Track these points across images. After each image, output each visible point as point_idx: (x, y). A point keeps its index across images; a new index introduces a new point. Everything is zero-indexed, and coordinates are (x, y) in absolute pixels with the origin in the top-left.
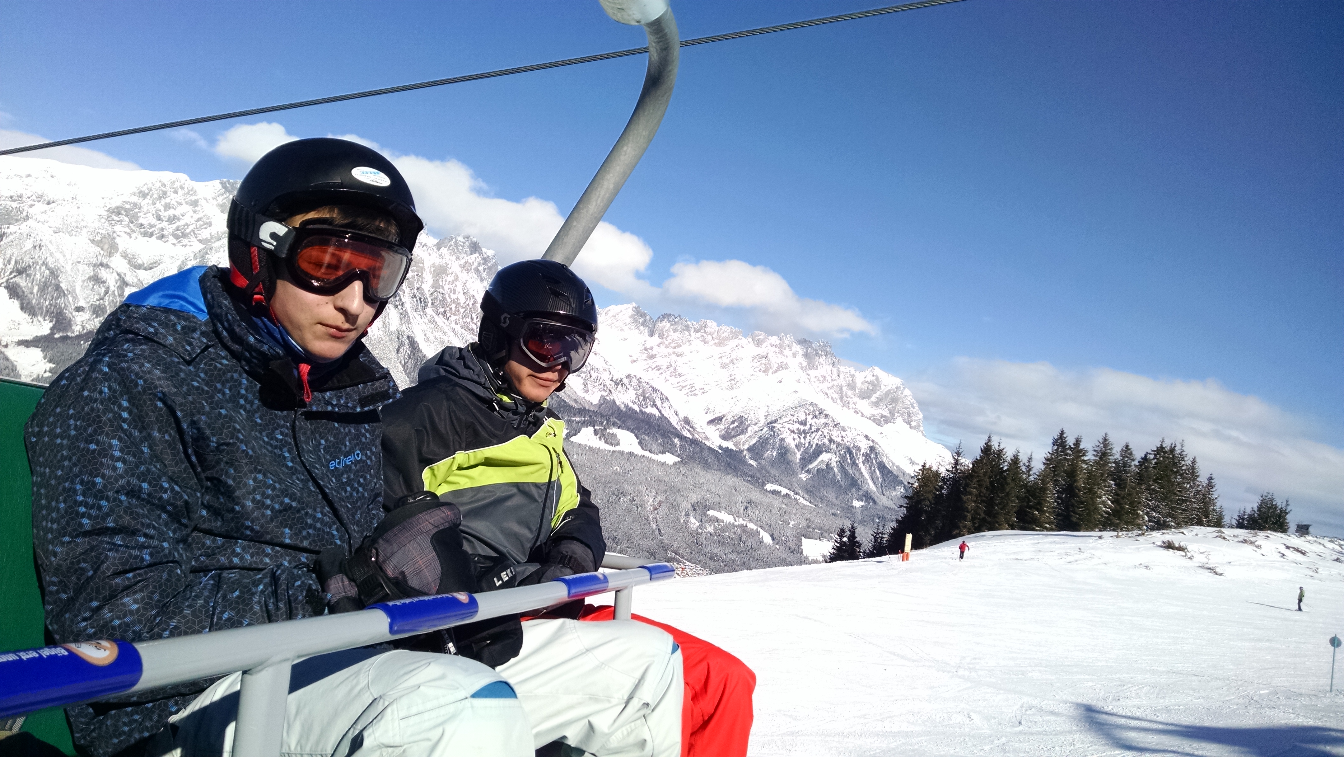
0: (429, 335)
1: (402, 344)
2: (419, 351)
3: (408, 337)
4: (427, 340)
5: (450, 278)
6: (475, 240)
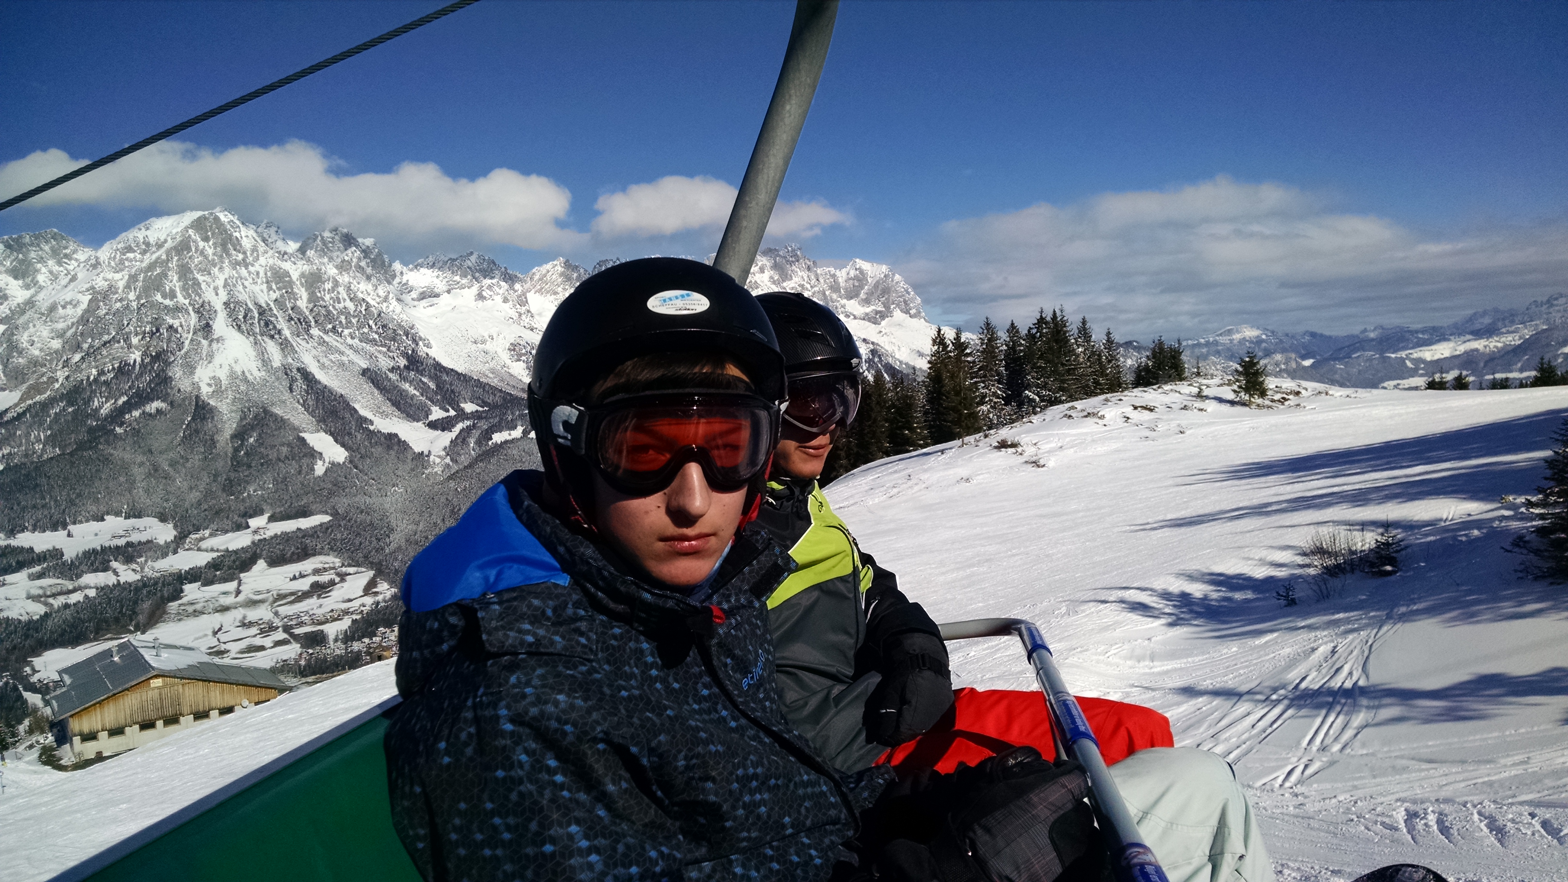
0: (324, 360)
1: (293, 381)
2: (317, 382)
3: (298, 370)
4: (323, 367)
5: (328, 286)
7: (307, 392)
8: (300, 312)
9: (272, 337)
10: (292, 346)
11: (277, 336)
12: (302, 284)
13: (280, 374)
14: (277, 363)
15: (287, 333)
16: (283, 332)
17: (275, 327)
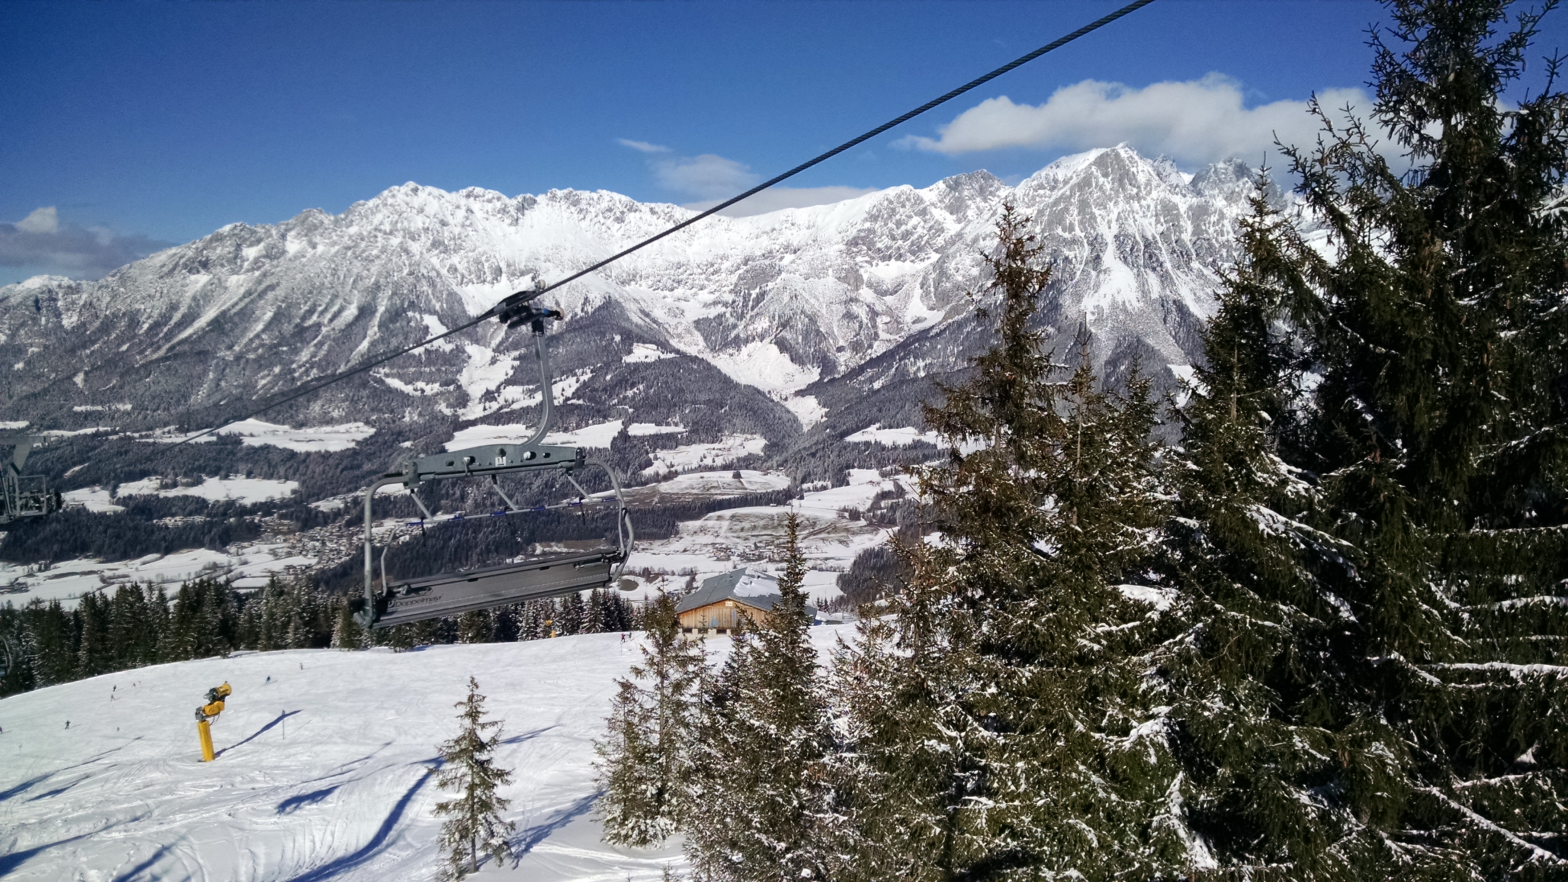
0: (1200, 293)
1: (1168, 312)
2: (1190, 315)
3: (1174, 302)
4: (1198, 300)
5: (1214, 218)
6: (1240, 161)
7: (1180, 325)
8: (1183, 246)
9: (1154, 269)
10: (1171, 278)
11: (1158, 269)
12: (1188, 217)
13: (1158, 306)
14: (1155, 295)
15: (1168, 265)
16: (1165, 265)
17: (1158, 260)
